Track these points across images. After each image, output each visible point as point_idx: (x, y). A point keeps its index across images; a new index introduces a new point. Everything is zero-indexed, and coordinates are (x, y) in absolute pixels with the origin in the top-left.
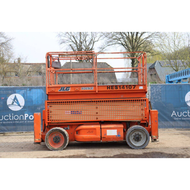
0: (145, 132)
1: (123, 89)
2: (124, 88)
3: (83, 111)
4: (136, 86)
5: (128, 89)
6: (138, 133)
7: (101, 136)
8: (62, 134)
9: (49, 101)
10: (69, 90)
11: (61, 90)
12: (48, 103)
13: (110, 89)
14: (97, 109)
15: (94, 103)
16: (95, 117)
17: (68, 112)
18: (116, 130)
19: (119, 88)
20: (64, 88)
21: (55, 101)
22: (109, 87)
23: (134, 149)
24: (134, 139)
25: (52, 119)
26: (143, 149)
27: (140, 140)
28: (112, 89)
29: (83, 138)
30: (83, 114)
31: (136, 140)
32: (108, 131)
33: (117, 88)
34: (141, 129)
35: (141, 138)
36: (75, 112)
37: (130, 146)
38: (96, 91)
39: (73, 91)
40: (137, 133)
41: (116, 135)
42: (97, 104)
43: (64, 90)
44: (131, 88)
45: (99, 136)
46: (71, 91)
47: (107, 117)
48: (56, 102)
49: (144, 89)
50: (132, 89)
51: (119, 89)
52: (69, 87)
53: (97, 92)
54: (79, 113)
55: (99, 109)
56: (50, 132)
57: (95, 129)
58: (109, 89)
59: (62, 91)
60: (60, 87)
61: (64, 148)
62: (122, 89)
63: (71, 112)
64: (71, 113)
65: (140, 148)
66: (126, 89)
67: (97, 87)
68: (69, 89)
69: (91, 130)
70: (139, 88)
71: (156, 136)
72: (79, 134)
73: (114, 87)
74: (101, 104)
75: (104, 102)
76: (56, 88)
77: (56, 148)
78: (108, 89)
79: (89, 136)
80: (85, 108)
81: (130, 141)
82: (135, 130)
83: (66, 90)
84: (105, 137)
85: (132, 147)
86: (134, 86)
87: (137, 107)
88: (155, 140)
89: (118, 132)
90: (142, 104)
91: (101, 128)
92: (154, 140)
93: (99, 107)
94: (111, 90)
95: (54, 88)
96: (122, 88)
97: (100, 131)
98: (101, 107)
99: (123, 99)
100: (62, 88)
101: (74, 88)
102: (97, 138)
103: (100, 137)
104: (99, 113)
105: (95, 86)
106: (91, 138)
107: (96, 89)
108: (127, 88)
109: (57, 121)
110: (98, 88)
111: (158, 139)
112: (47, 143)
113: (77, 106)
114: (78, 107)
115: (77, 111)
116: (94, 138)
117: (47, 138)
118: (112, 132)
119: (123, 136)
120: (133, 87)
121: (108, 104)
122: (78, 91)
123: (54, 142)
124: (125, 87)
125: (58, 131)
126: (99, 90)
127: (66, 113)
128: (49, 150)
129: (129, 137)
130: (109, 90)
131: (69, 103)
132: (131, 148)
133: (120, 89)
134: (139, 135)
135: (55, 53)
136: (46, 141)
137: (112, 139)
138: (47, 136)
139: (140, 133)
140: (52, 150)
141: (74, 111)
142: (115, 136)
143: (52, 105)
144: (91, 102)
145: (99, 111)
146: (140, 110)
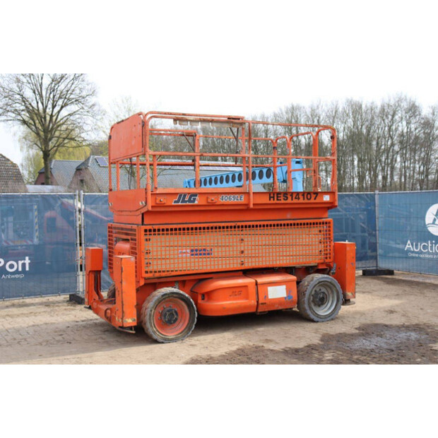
0: (335, 286)
1: (297, 201)
2: (299, 199)
3: (216, 249)
4: (319, 194)
5: (306, 201)
6: (320, 290)
8: (183, 303)
9: (148, 227)
10: (196, 202)
11: (178, 201)
12: (146, 231)
13: (274, 200)
14: (242, 244)
15: (237, 231)
16: (239, 261)
17: (184, 251)
18: (284, 287)
19: (290, 198)
20: (185, 196)
21: (161, 227)
22: (272, 195)
23: (318, 322)
25: (154, 268)
26: (332, 319)
27: (325, 304)
28: (278, 200)
30: (216, 254)
32: (270, 289)
33: (287, 198)
34: (329, 281)
35: (327, 297)
36: (198, 252)
37: (312, 316)
38: (249, 205)
39: (204, 203)
41: (285, 296)
42: (242, 233)
43: (186, 202)
44: (310, 199)
45: (254, 302)
46: (201, 204)
48: (163, 230)
49: (332, 201)
50: (312, 200)
52: (195, 195)
53: (251, 206)
54: (208, 254)
55: (246, 243)
56: (158, 299)
57: (246, 286)
58: (272, 199)
59: (180, 204)
60: (177, 194)
62: (295, 201)
63: (192, 251)
64: (192, 255)
66: (301, 200)
67: (252, 195)
68: (195, 199)
70: (323, 199)
72: (209, 299)
73: (282, 195)
76: (169, 197)
77: (171, 336)
78: (270, 200)
79: (234, 302)
80: (220, 241)
83: (190, 201)
84: (265, 303)
85: (316, 319)
86: (315, 195)
87: (312, 238)
88: (348, 301)
89: (288, 290)
90: (320, 231)
91: (257, 284)
93: (246, 240)
94: (276, 201)
95: (165, 197)
96: (296, 198)
97: (254, 291)
98: (250, 239)
100: (181, 196)
101: (206, 196)
102: (250, 307)
103: (256, 303)
104: (246, 252)
105: (249, 193)
107: (249, 199)
108: (304, 199)
109: (166, 273)
110: (253, 198)
111: (355, 297)
112: (151, 326)
115: (205, 250)
116: (246, 307)
117: (150, 315)
118: (277, 292)
119: (296, 298)
120: (313, 196)
122: (214, 204)
123: (167, 322)
124: (300, 196)
125: (175, 295)
126: (255, 203)
127: (180, 255)
128: (156, 342)
131: (186, 231)
133: (292, 199)
134: (323, 293)
137: (277, 306)
138: (151, 311)
139: (323, 289)
140: (163, 343)
141: (196, 250)
142: (283, 298)
143: (151, 237)
144: (235, 227)
145: (246, 247)
146: (317, 243)
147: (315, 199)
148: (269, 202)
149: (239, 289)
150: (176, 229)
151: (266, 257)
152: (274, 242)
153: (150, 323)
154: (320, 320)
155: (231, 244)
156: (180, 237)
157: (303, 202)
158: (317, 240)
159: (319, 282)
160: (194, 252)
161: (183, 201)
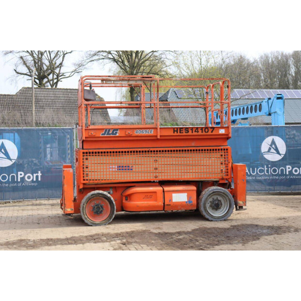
0: (227, 196)
1: (196, 133)
2: (198, 132)
4: (215, 128)
5: (204, 133)
6: (217, 198)
7: (164, 204)
8: (107, 201)
9: (85, 151)
10: (117, 135)
11: (104, 134)
12: (83, 153)
13: (177, 133)
14: (157, 163)
15: (153, 155)
16: (154, 175)
17: (113, 167)
18: (186, 194)
19: (190, 131)
20: (109, 130)
21: (94, 151)
22: (176, 130)
23: (212, 221)
24: (211, 206)
25: (89, 177)
26: (225, 220)
27: (220, 208)
28: (180, 133)
29: (138, 206)
31: (215, 207)
32: (174, 195)
33: (188, 131)
34: (223, 192)
35: (221, 204)
37: (207, 216)
38: (156, 136)
39: (123, 135)
40: (215, 197)
41: (187, 201)
42: (157, 155)
43: (110, 134)
44: (208, 132)
45: (161, 203)
46: (121, 135)
47: (171, 174)
48: (96, 153)
49: (227, 133)
50: (210, 133)
51: (190, 133)
52: (117, 130)
53: (159, 137)
54: (131, 169)
55: (160, 163)
56: (89, 197)
57: (155, 192)
59: (106, 135)
60: (103, 129)
61: (110, 222)
62: (195, 133)
65: (221, 219)
66: (200, 133)
67: (159, 129)
68: (116, 133)
69: (149, 194)
70: (219, 132)
71: (243, 202)
72: (130, 200)
73: (184, 130)
74: (162, 155)
75: (167, 152)
76: (97, 131)
77: (97, 222)
78: (174, 133)
79: (146, 202)
80: (137, 161)
81: (206, 210)
82: (214, 193)
83: (113, 134)
84: (170, 205)
85: (210, 218)
86: (212, 129)
87: (215, 160)
88: (241, 207)
89: (189, 197)
90: (222, 155)
91: (164, 191)
92: (239, 207)
93: (159, 160)
94: (179, 134)
95: (95, 131)
96: (195, 131)
97: (162, 196)
98: (163, 160)
99: (195, 148)
100: (106, 130)
101: (124, 130)
102: (158, 207)
103: (163, 205)
104: (160, 169)
105: (157, 128)
106: (150, 207)
107: (157, 132)
108: (202, 132)
109: (98, 181)
110: (160, 132)
111: (245, 205)
112: (84, 214)
113: (128, 158)
114: (130, 159)
117: (83, 207)
118: (180, 197)
119: (195, 203)
120: (210, 130)
121: (173, 155)
122: (130, 136)
123: (95, 213)
124: (199, 130)
125: (100, 195)
126: (161, 135)
127: (110, 169)
128: (87, 225)
129: (205, 204)
130: (176, 134)
131: (115, 154)
132: (208, 220)
133: (192, 132)
134: (219, 200)
135: (96, 76)
136: (82, 213)
137: (180, 207)
138: (84, 204)
139: (220, 198)
140: (91, 226)
141: (123, 166)
142: (184, 202)
143: (88, 157)
144: (148, 151)
145: (160, 166)
146: (219, 164)
147: (212, 132)
148: (172, 134)
149: (151, 194)
150: (105, 152)
153: (83, 212)
155: (148, 163)
158: (219, 161)
159: (214, 192)
161: (108, 134)
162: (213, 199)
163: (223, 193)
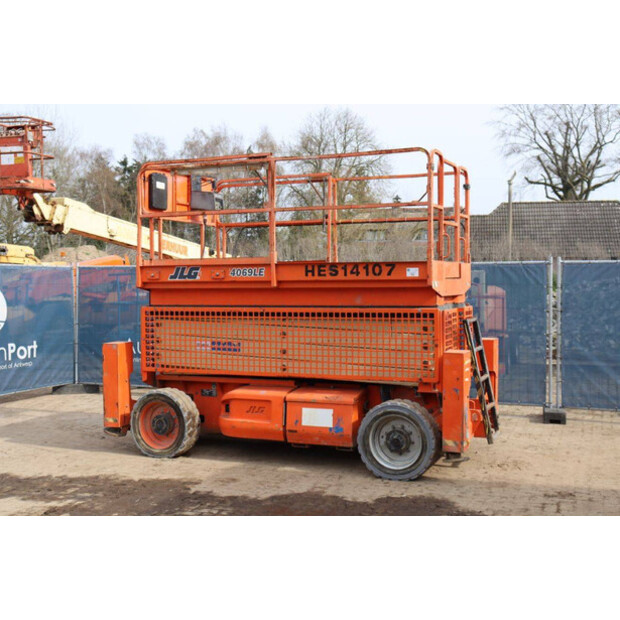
1: (354, 277)
2: (358, 273)
3: (246, 344)
4: (397, 266)
5: (371, 277)
6: (403, 427)
7: (285, 427)
8: (172, 409)
10: (198, 278)
11: (175, 277)
12: (152, 313)
13: (313, 275)
14: (285, 340)
15: (277, 321)
16: (279, 364)
17: (203, 343)
18: (330, 412)
19: (341, 272)
20: (184, 269)
22: (310, 268)
23: (380, 477)
24: (387, 443)
26: (410, 480)
27: (407, 451)
28: (320, 275)
29: (234, 427)
30: (246, 351)
31: (393, 448)
32: (306, 411)
33: (337, 273)
34: (407, 413)
35: (410, 442)
36: (221, 346)
37: (369, 466)
38: (269, 282)
41: (331, 426)
42: (285, 323)
43: (185, 277)
44: (379, 274)
45: (278, 426)
46: (206, 280)
49: (423, 277)
50: (384, 276)
51: (341, 276)
52: (196, 268)
53: (274, 284)
54: (235, 350)
55: (290, 339)
57: (268, 401)
58: (310, 274)
59: (177, 279)
60: (174, 267)
61: (177, 452)
62: (350, 277)
63: (213, 343)
64: (213, 349)
65: (407, 476)
66: (362, 276)
67: (274, 268)
68: (196, 274)
69: (257, 405)
70: (405, 273)
71: (455, 443)
73: (327, 268)
75: (299, 317)
77: (157, 449)
78: (307, 275)
79: (249, 421)
81: (368, 452)
84: (296, 431)
85: (377, 472)
86: (389, 268)
87: (409, 339)
89: (336, 418)
90: (425, 329)
91: (285, 402)
93: (290, 333)
94: (316, 277)
95: (157, 271)
96: (352, 272)
97: (281, 410)
98: (296, 333)
100: (178, 269)
101: (208, 269)
102: (273, 432)
103: (281, 429)
104: (290, 352)
105: (269, 265)
107: (271, 273)
108: (367, 274)
110: (277, 272)
112: (135, 433)
115: (230, 343)
116: (266, 432)
118: (318, 417)
119: (350, 433)
120: (386, 270)
121: (312, 323)
122: (221, 282)
123: (155, 431)
124: (361, 269)
126: (281, 279)
127: (198, 348)
130: (310, 277)
132: (371, 474)
133: (345, 275)
136: (132, 429)
137: (317, 439)
139: (408, 427)
140: (146, 456)
141: (219, 343)
142: (326, 428)
144: (262, 314)
145: (290, 345)
146: (419, 348)
147: (389, 274)
148: (304, 278)
149: (262, 404)
151: (323, 362)
152: (331, 341)
154: (383, 475)
155: (268, 338)
156: (193, 324)
157: (344, 278)
158: (419, 343)
160: (216, 346)
161: (182, 276)
162: (394, 428)
163: (409, 417)
